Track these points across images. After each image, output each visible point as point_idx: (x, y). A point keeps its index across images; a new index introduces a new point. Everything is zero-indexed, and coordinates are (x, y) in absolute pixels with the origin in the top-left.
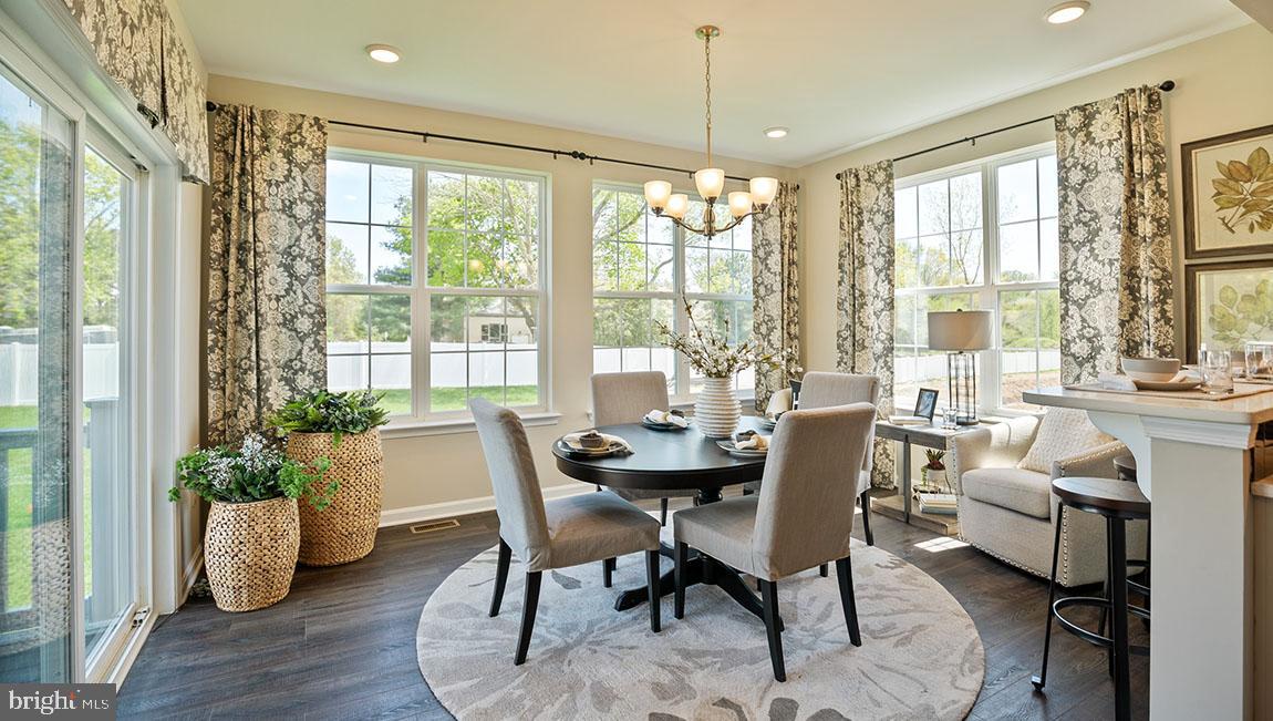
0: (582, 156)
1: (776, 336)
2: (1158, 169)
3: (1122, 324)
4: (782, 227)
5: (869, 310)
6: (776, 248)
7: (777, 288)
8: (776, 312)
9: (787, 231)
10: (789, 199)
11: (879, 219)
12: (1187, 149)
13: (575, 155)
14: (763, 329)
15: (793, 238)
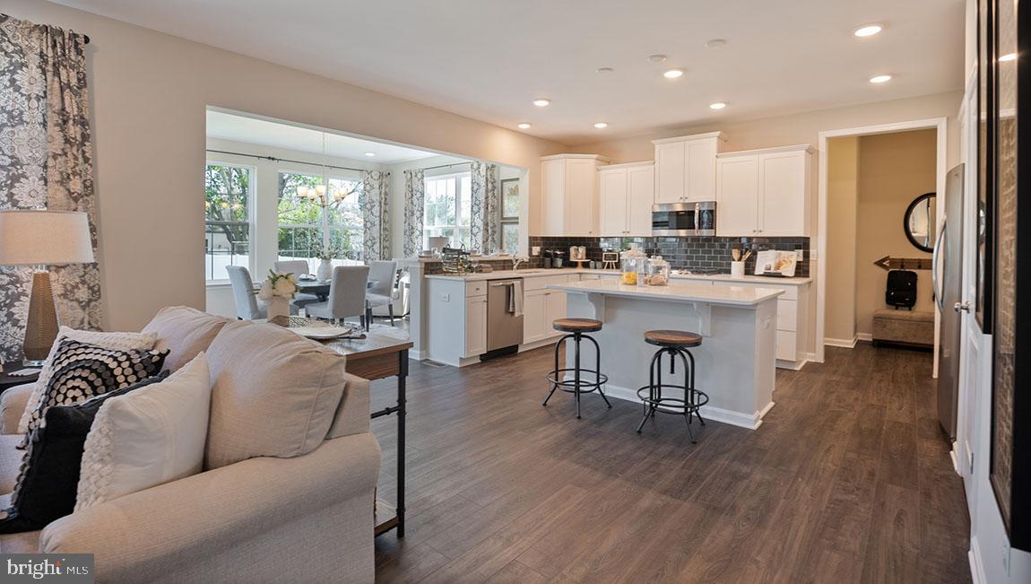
0: (273, 159)
1: (376, 247)
2: (494, 188)
3: (484, 242)
4: (380, 193)
5: (415, 235)
6: (377, 204)
7: (377, 223)
8: (377, 235)
9: (383, 196)
10: (384, 180)
11: (419, 195)
12: (503, 181)
13: (269, 158)
14: (369, 243)
15: (386, 199)
